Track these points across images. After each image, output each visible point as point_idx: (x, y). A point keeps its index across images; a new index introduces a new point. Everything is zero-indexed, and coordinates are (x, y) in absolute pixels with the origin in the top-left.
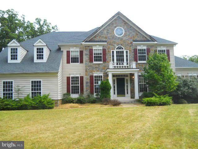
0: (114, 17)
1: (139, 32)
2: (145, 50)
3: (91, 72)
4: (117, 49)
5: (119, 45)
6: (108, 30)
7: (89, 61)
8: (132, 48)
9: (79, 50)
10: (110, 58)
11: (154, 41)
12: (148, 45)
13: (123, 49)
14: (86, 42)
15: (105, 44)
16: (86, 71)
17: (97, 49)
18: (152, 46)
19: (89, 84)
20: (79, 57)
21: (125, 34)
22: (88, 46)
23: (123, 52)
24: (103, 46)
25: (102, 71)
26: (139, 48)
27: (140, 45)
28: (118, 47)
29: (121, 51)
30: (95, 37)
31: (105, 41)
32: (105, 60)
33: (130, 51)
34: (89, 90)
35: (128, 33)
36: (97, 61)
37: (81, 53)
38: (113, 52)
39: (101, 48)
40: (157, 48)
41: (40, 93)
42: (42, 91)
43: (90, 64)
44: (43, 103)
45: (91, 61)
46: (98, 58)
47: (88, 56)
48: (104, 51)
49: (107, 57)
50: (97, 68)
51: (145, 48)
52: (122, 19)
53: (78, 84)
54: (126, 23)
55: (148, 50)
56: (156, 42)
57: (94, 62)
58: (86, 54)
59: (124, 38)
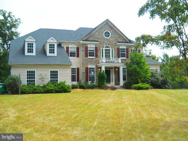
0: (104, 22)
1: (121, 36)
2: (125, 49)
3: (87, 64)
4: (105, 47)
5: (107, 44)
6: (99, 33)
7: (85, 56)
8: (116, 47)
9: (76, 47)
10: (101, 54)
11: (132, 43)
12: (127, 46)
13: (109, 48)
14: (83, 40)
15: (97, 43)
16: (83, 64)
17: (91, 47)
18: (130, 46)
19: (85, 74)
20: (76, 52)
21: (111, 36)
22: (84, 44)
23: (110, 50)
24: (96, 45)
25: (94, 64)
26: (121, 47)
27: (122, 45)
28: (106, 46)
29: (108, 49)
30: (90, 37)
31: (97, 41)
32: (97, 56)
33: (114, 49)
34: (85, 79)
35: (113, 36)
36: (91, 56)
37: (78, 49)
38: (103, 50)
39: (94, 46)
40: (132, 48)
41: (57, 80)
42: (58, 79)
43: (85, 58)
44: (65, 88)
45: (86, 56)
46: (91, 54)
47: (84, 52)
48: (96, 48)
49: (98, 54)
50: (91, 61)
51: (125, 48)
52: (109, 24)
53: (75, 74)
54: (112, 28)
55: (127, 50)
56: (132, 44)
57: (89, 57)
58: (83, 51)
59: (111, 40)
